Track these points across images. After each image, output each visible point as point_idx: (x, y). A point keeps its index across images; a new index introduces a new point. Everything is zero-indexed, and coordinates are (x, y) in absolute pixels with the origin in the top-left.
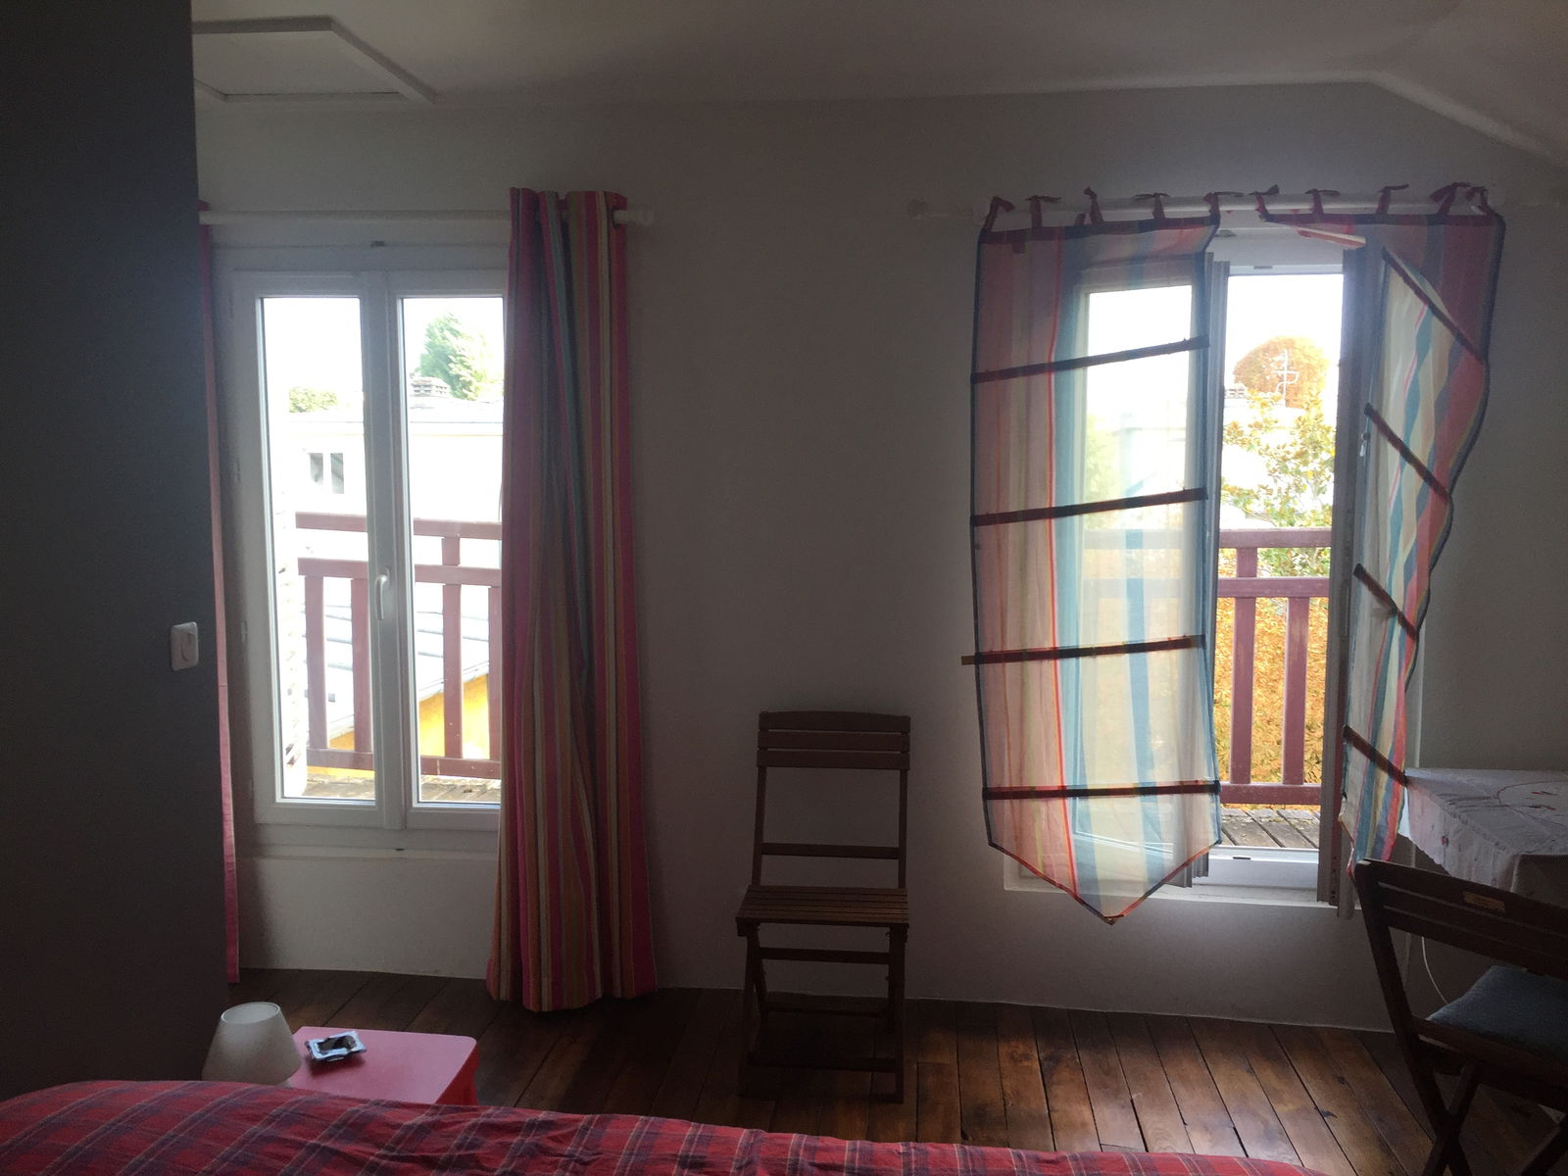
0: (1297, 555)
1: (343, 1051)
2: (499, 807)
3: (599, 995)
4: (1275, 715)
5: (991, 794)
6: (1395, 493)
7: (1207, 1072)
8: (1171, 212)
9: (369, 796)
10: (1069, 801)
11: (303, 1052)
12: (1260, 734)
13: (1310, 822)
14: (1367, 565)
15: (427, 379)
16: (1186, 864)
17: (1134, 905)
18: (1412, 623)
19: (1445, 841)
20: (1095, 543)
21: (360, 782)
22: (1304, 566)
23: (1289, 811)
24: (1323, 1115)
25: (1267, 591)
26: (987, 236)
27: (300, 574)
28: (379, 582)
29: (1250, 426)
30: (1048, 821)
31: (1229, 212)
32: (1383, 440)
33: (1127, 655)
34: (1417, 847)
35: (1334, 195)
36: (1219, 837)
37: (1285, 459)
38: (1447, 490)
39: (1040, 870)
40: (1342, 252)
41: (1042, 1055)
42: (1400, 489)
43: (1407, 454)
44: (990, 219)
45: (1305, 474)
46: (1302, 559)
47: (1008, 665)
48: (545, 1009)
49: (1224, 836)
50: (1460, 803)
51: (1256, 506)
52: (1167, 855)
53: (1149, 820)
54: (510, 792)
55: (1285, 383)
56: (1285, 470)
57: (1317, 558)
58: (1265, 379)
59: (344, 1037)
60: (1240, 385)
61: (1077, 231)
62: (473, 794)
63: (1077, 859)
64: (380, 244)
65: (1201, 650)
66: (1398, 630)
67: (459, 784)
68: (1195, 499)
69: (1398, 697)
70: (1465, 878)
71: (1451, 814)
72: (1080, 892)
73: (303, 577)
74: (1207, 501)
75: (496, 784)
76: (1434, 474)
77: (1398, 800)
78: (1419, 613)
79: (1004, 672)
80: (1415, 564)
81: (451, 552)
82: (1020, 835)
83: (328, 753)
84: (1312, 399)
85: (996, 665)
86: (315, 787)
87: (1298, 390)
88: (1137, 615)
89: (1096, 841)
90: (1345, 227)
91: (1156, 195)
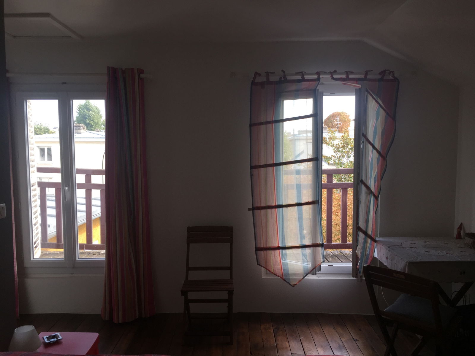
0: (343, 176)
1: (55, 339)
2: (105, 259)
3: (137, 317)
4: (338, 223)
5: (258, 249)
6: (371, 158)
7: (322, 329)
8: (306, 77)
9: (62, 257)
10: (281, 251)
11: (42, 340)
12: (334, 228)
13: (349, 254)
14: (364, 179)
15: (79, 124)
16: (314, 268)
17: (300, 281)
18: (376, 195)
19: (387, 258)
20: (287, 173)
21: (58, 253)
22: (345, 179)
23: (343, 251)
24: (355, 340)
25: (335, 187)
26: (253, 83)
27: (38, 187)
28: (65, 190)
29: (329, 139)
30: (275, 257)
31: (323, 77)
32: (367, 143)
33: (297, 207)
34: (379, 260)
35: (352, 73)
36: (324, 260)
37: (339, 148)
38: (385, 157)
39: (272, 271)
40: (355, 89)
41: (274, 327)
42: (372, 157)
43: (374, 147)
44: (254, 78)
45: (344, 152)
46: (344, 177)
47: (262, 210)
48: (120, 322)
49: (325, 259)
50: (391, 247)
51: (331, 162)
52: (309, 265)
53: (303, 255)
54: (108, 254)
55: (338, 126)
56: (339, 151)
57: (348, 177)
58: (333, 124)
59: (55, 335)
60: (326, 126)
61: (280, 82)
62: (96, 255)
63: (283, 268)
64: (65, 83)
65: (318, 205)
66: (372, 198)
67: (91, 252)
68: (315, 161)
69: (373, 216)
70: (393, 269)
71: (389, 250)
72: (284, 278)
73: (39, 188)
74: (319, 161)
75: (104, 252)
76: (382, 153)
77: (373, 246)
78: (378, 192)
79: (261, 213)
80: (377, 179)
81: (88, 179)
82: (266, 261)
83: (48, 244)
84: (346, 130)
85: (259, 210)
86: (44, 255)
87: (342, 128)
88: (299, 195)
89: (288, 262)
90: (355, 82)
91: (302, 72)
